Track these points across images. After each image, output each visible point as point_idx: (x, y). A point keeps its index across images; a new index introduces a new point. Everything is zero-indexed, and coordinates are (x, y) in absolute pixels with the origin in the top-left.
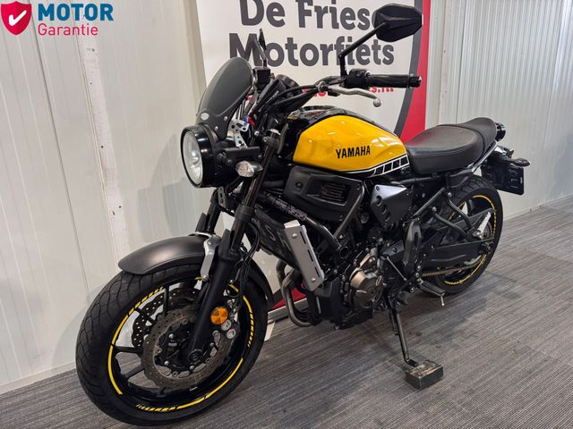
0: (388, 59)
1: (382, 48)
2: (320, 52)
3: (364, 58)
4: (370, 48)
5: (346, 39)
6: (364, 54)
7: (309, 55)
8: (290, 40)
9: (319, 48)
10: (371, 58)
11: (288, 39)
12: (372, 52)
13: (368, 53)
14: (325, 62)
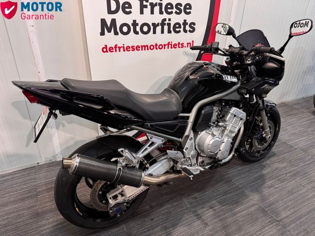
0: (192, 30)
1: (188, 24)
2: (152, 27)
3: (177, 30)
4: (182, 24)
5: (167, 20)
6: (178, 28)
7: (145, 29)
8: (134, 21)
9: (151, 25)
10: (182, 30)
11: (133, 20)
12: (182, 26)
13: (180, 27)
14: (154, 32)
